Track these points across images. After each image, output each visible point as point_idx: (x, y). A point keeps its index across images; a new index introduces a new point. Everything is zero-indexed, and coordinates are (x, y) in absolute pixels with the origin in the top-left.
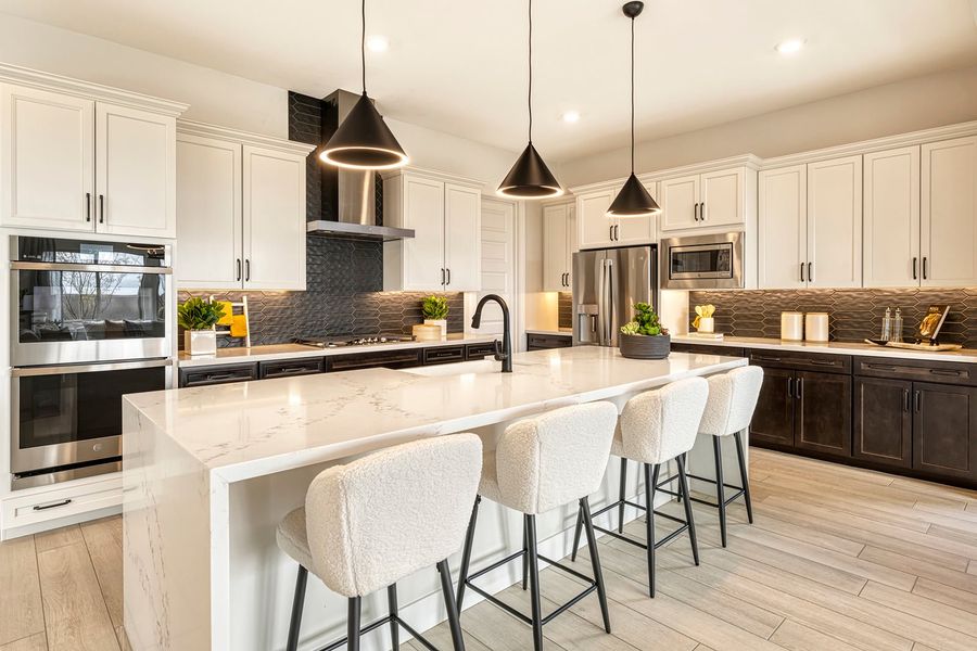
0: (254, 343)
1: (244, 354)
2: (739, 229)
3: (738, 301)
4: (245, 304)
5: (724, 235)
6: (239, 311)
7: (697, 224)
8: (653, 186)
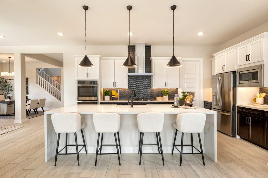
0: (119, 99)
1: (111, 101)
4: (118, 91)
6: (117, 92)
7: (248, 63)
8: (235, 50)
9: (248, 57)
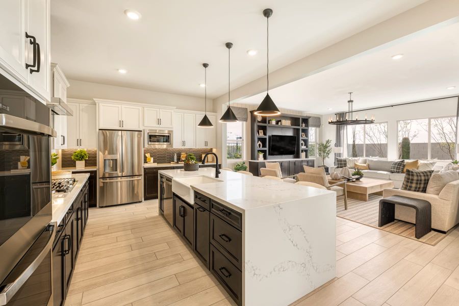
2: (170, 129)
7: (158, 126)
8: (140, 108)
9: (159, 122)
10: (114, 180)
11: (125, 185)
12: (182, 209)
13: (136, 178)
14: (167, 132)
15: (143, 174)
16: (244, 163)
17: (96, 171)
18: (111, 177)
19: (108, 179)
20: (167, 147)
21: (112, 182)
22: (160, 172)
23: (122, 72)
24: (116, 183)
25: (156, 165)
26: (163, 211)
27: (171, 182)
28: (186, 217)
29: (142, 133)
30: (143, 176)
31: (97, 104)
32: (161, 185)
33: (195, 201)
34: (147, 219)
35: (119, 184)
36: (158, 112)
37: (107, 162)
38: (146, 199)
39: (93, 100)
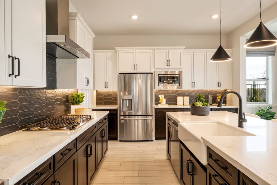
2: (180, 70)
3: (169, 93)
5: (175, 72)
7: (168, 67)
8: (151, 51)
9: (169, 63)
10: (133, 118)
11: (140, 123)
12: (190, 165)
13: (150, 118)
14: (177, 73)
15: (154, 114)
16: (271, 108)
17: (117, 109)
18: (130, 116)
19: (127, 117)
20: (178, 88)
21: (131, 120)
22: (168, 113)
23: (135, 17)
24: (134, 121)
25: (167, 106)
26: (171, 157)
27: (178, 127)
28: (195, 176)
29: (153, 74)
30: (154, 117)
31: (118, 52)
32: (168, 127)
33: (208, 161)
34: (155, 161)
35: (136, 122)
36: (167, 53)
37: (125, 101)
38: (157, 138)
39: (115, 49)
